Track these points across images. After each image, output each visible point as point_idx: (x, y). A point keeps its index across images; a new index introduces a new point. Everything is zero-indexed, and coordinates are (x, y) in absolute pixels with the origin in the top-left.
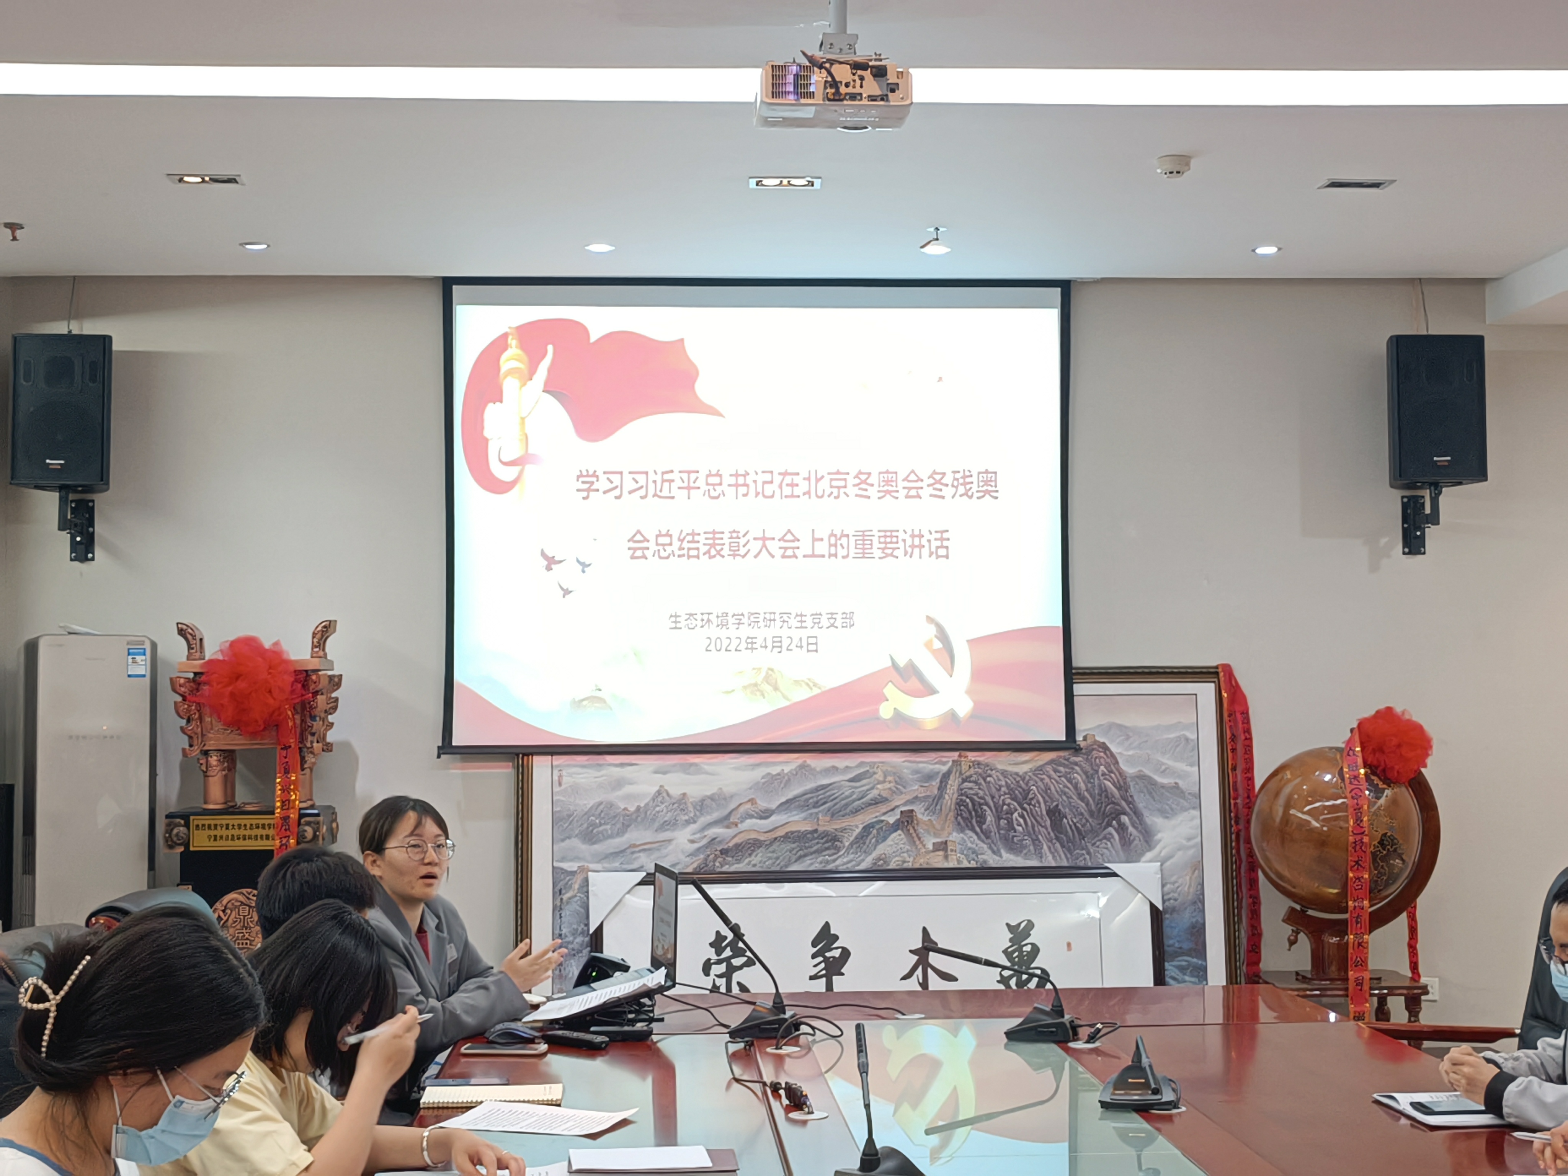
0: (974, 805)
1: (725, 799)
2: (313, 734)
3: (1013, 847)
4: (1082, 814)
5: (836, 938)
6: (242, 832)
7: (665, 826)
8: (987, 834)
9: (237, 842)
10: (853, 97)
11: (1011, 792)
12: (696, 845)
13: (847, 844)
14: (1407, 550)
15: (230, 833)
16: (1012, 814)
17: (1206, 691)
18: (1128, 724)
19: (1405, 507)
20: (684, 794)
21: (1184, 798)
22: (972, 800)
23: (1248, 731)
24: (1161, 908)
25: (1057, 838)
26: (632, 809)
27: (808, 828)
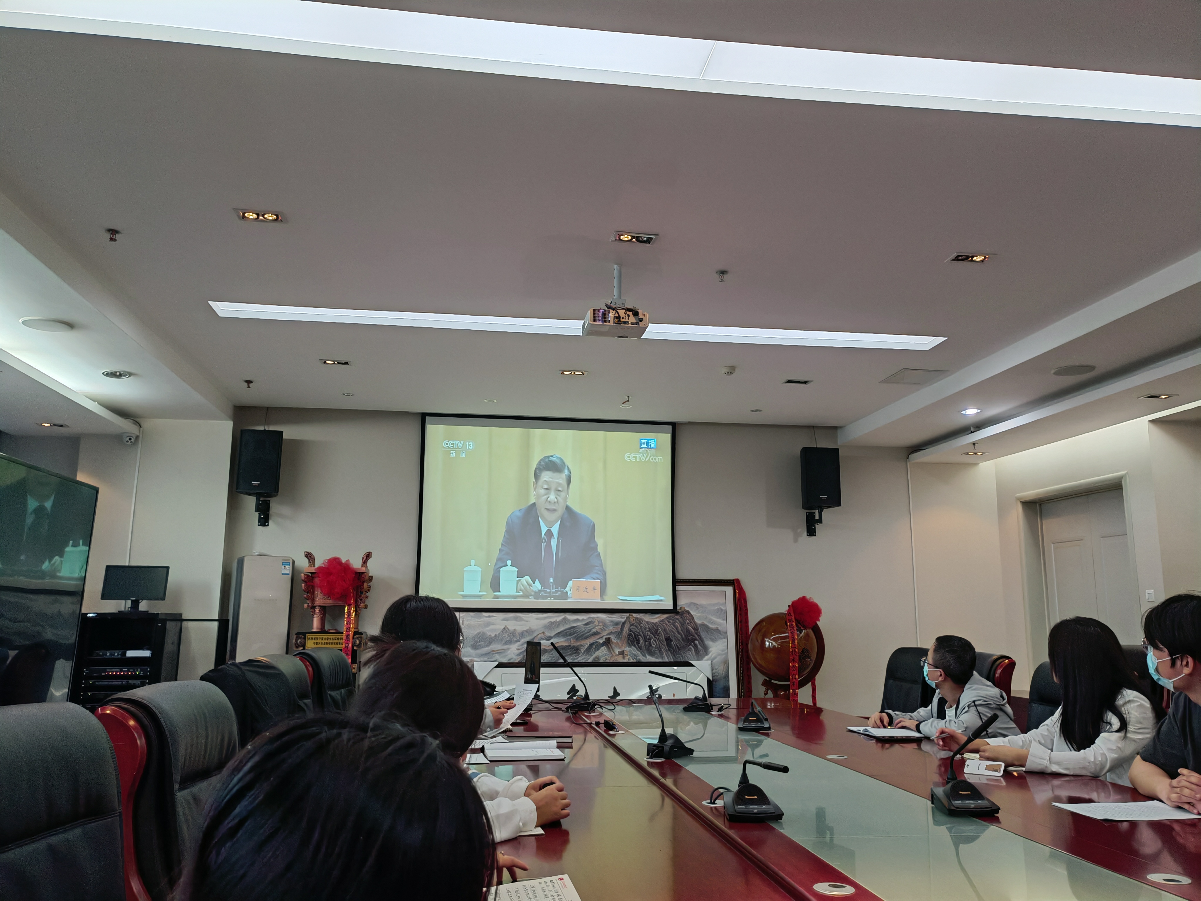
0: (635, 636)
3: (652, 654)
4: (679, 640)
5: (578, 691)
6: (329, 641)
7: (506, 643)
8: (640, 648)
9: (326, 646)
10: (625, 323)
11: (650, 630)
12: (520, 651)
13: (583, 651)
14: (808, 534)
15: (323, 641)
16: (651, 640)
17: (729, 590)
18: (698, 603)
19: (807, 516)
20: (515, 630)
21: (720, 634)
22: (634, 634)
23: (746, 606)
24: (711, 679)
25: (669, 650)
26: (493, 635)
27: (567, 644)
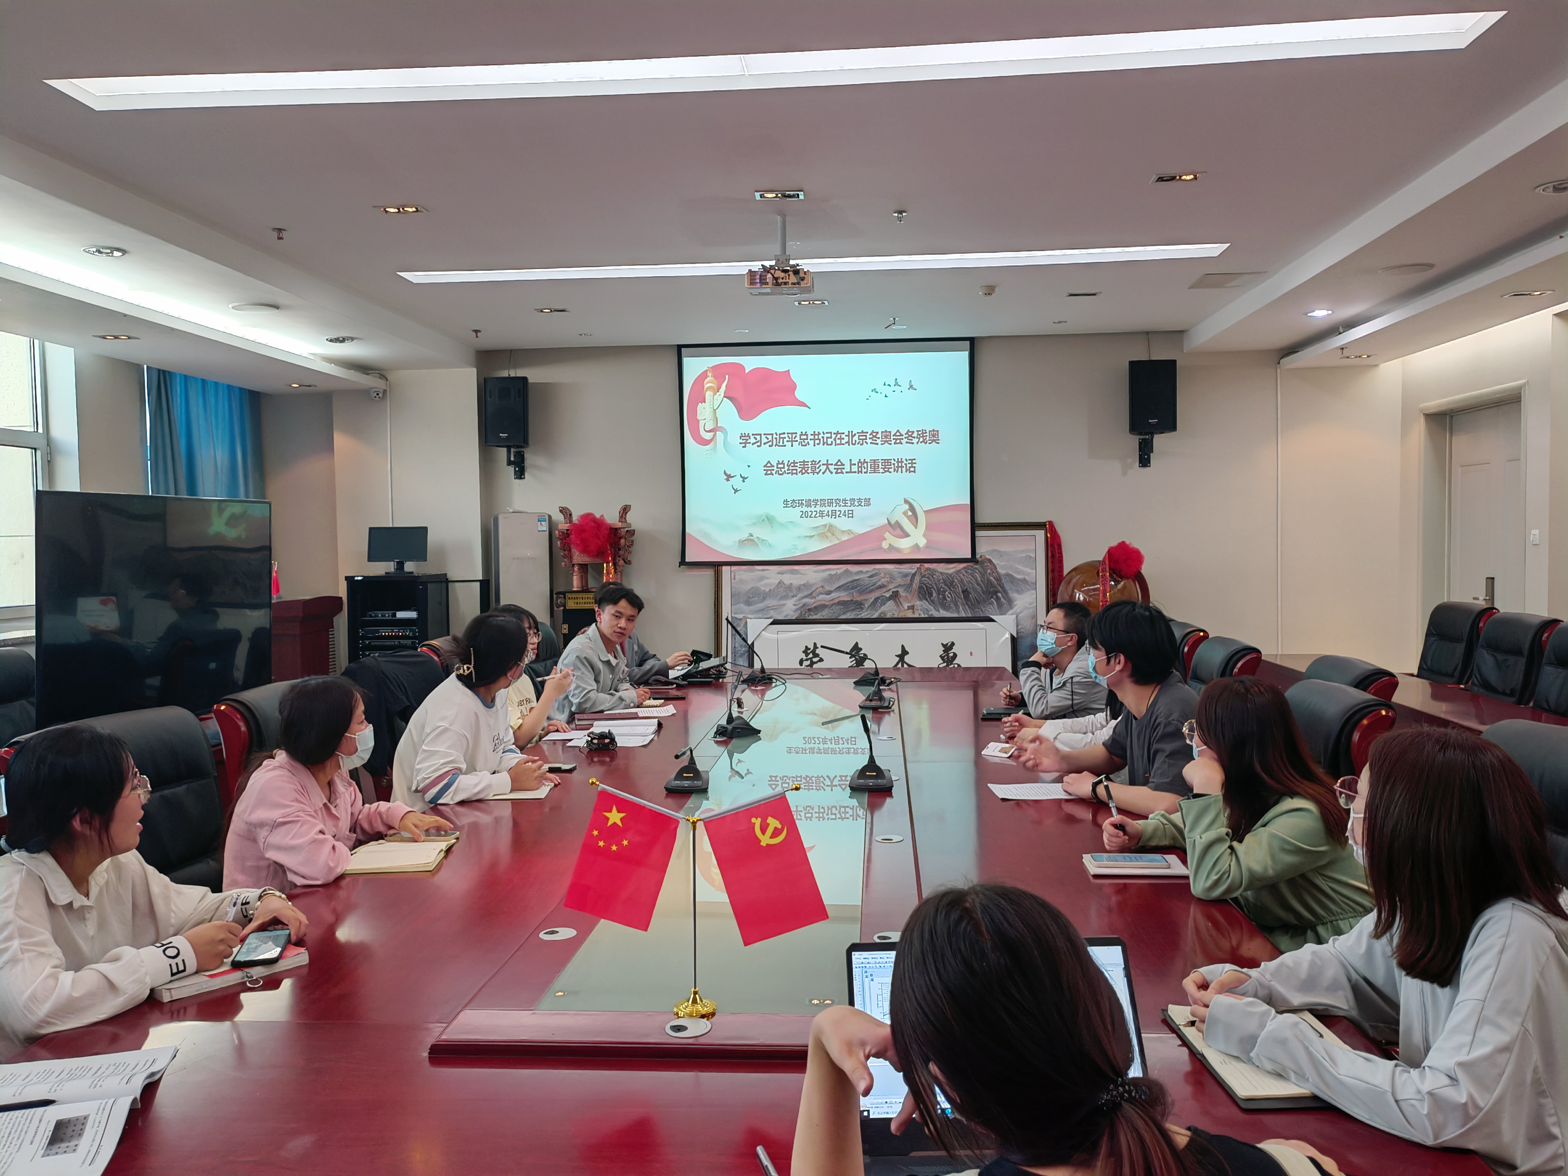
0: (927, 589)
1: (810, 585)
2: (619, 557)
3: (946, 608)
4: (979, 593)
5: (861, 649)
7: (782, 598)
8: (933, 602)
9: (587, 605)
10: (785, 283)
11: (945, 582)
12: (796, 607)
13: (867, 606)
14: (1141, 465)
15: (583, 601)
16: (945, 592)
17: (1040, 535)
18: (1002, 550)
19: (1140, 443)
20: (791, 584)
21: (1029, 585)
22: (926, 586)
23: (1061, 553)
24: (1015, 636)
25: (967, 604)
26: (767, 590)
27: (849, 599)
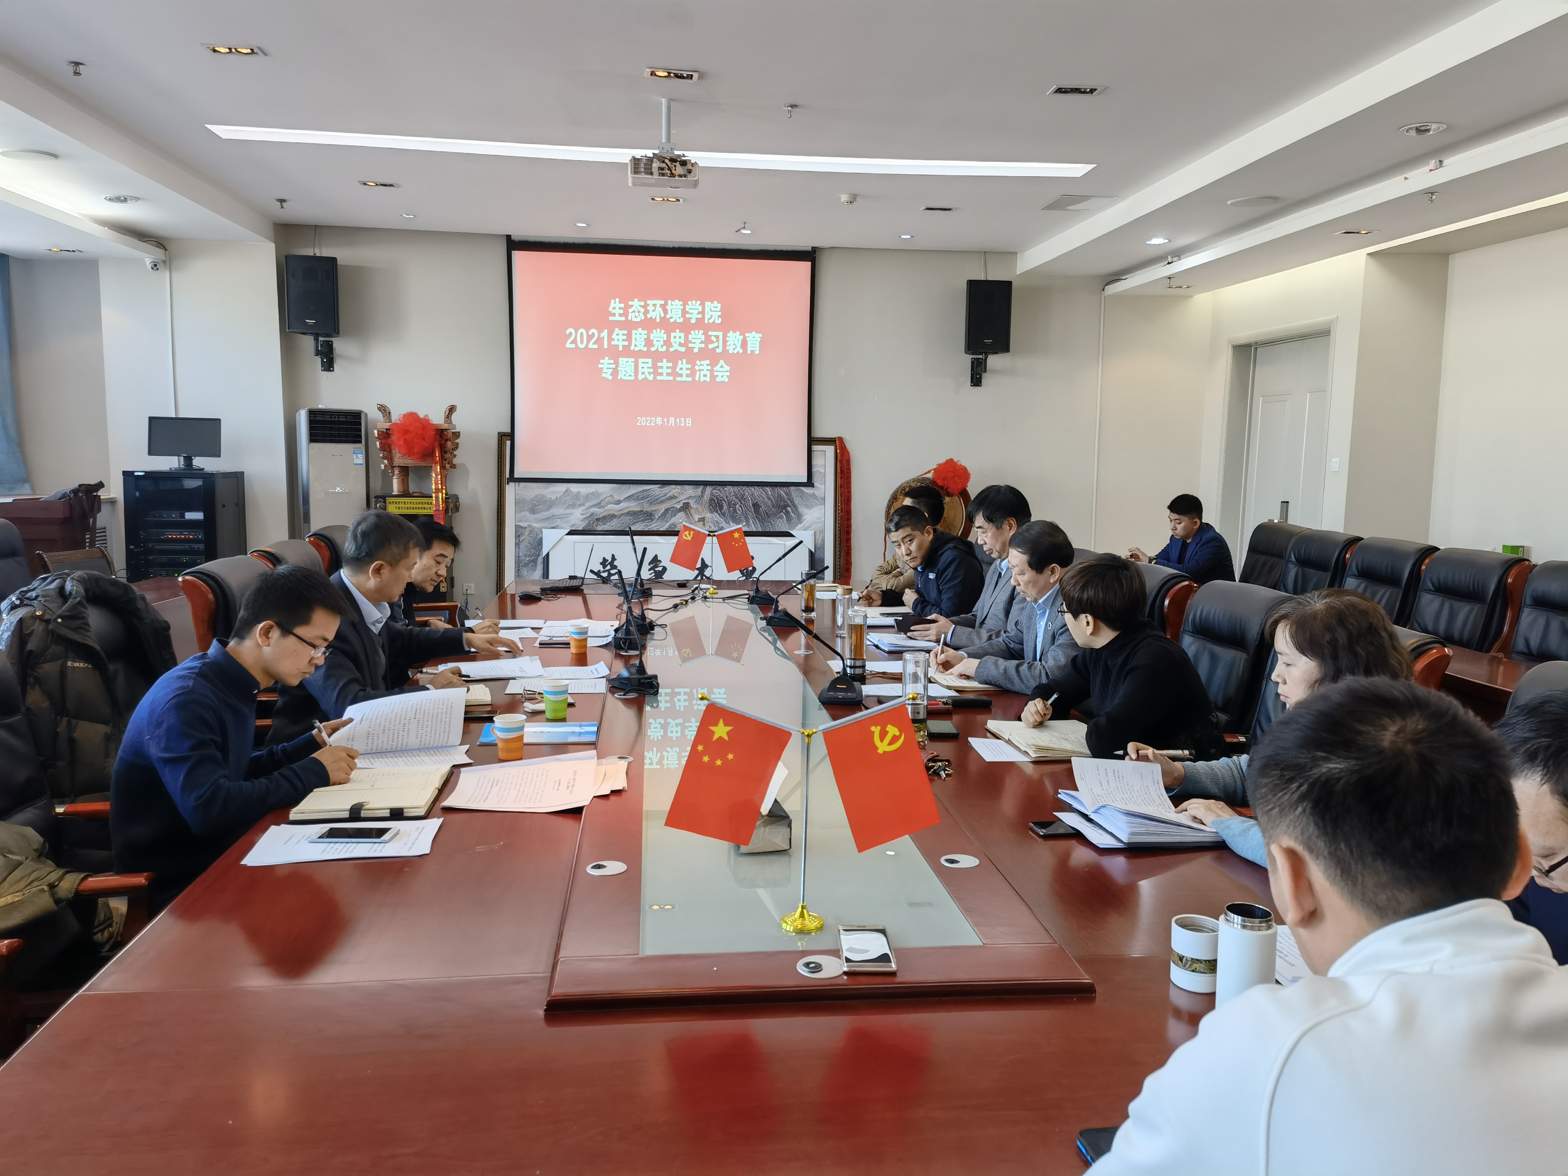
0: (718, 501)
1: (599, 494)
2: (446, 460)
4: (769, 506)
5: (660, 562)
6: (411, 506)
7: (570, 507)
8: (723, 515)
9: (410, 510)
12: (584, 516)
13: (658, 518)
15: (404, 506)
17: (830, 451)
20: (579, 492)
21: (817, 499)
22: (717, 498)
23: (849, 469)
24: (813, 552)
25: (757, 517)
26: (554, 498)
27: (639, 509)
